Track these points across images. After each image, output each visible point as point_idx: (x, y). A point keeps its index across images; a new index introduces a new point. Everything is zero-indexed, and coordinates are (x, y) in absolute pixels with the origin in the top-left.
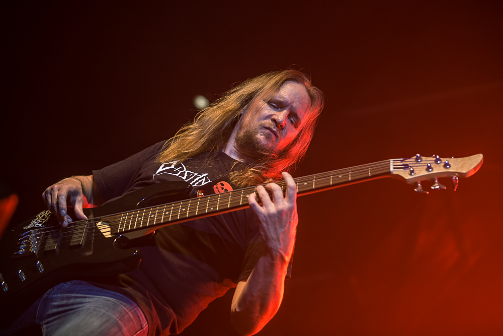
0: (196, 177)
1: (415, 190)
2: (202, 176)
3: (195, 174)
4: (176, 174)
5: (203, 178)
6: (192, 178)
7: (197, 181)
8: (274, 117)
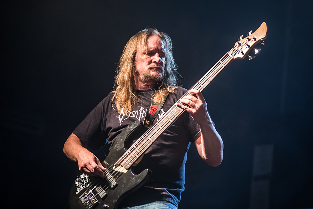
0: (139, 112)
1: (250, 60)
2: (141, 110)
3: (137, 111)
4: (129, 117)
5: (142, 111)
6: (137, 114)
7: (142, 114)
8: (153, 60)
